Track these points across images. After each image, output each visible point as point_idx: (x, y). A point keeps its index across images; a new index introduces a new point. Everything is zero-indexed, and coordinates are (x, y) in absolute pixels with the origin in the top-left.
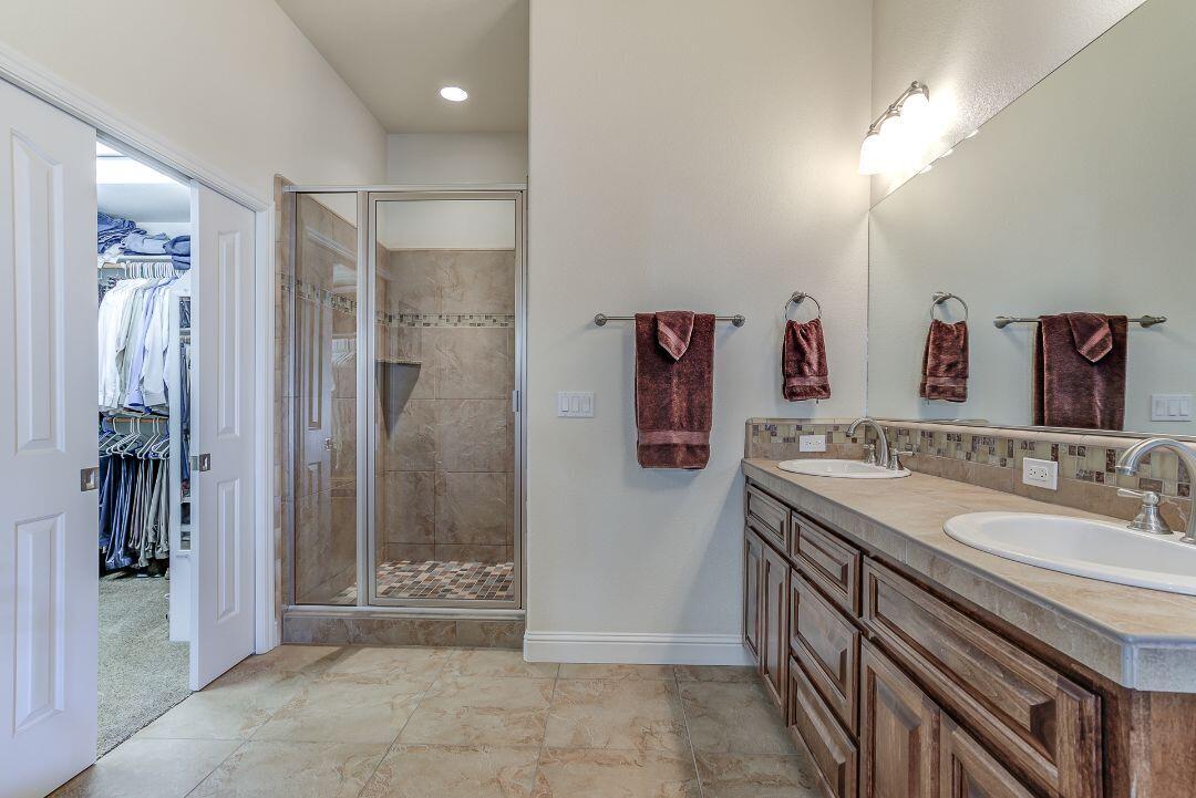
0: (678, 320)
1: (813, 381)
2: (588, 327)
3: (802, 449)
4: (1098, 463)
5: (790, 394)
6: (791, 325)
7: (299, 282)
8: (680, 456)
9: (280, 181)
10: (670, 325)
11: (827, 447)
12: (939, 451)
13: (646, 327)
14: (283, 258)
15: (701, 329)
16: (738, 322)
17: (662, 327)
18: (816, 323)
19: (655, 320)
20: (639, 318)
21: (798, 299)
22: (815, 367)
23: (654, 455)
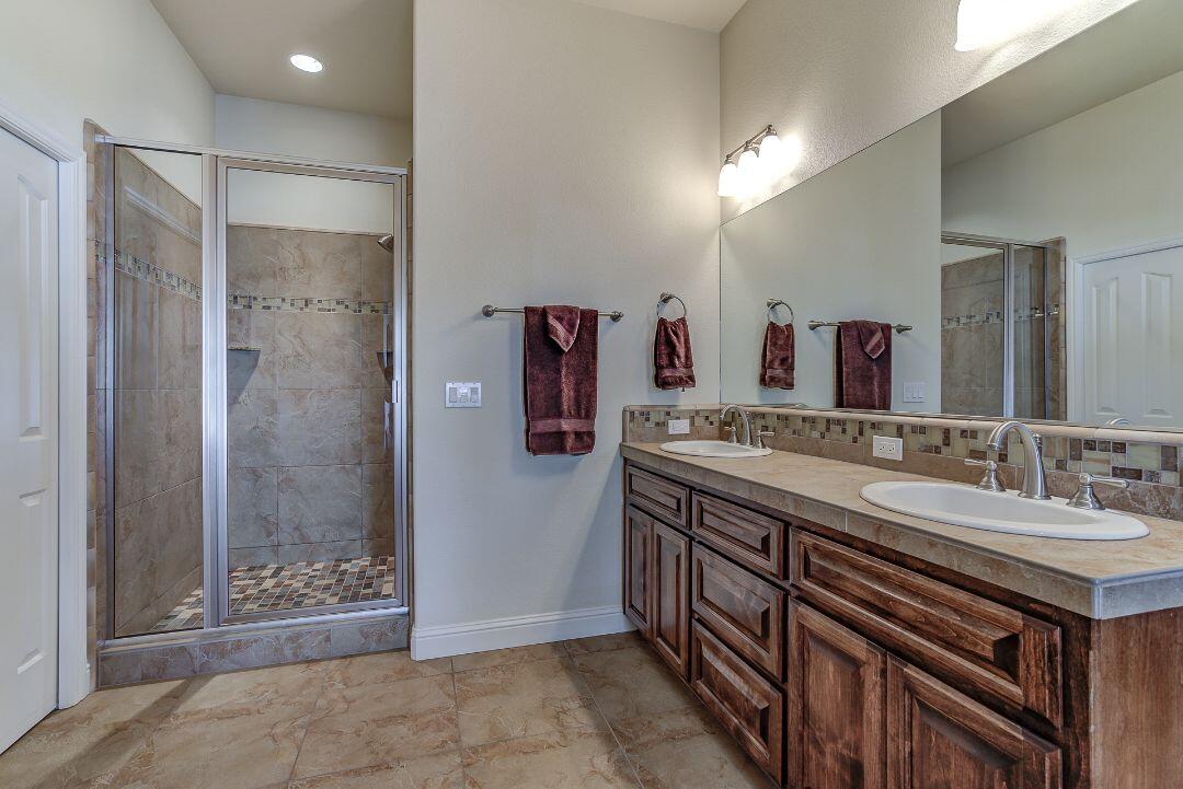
0: (565, 314)
1: (681, 372)
2: (476, 318)
3: (671, 432)
4: (937, 439)
5: (661, 383)
6: (662, 322)
7: (117, 252)
8: (570, 441)
9: (92, 129)
10: (560, 319)
11: (691, 430)
12: (794, 432)
13: (535, 319)
14: (97, 222)
15: (587, 323)
16: (616, 318)
17: (552, 321)
18: (683, 320)
19: (544, 312)
20: (529, 311)
21: (666, 299)
22: (683, 360)
23: (545, 443)
